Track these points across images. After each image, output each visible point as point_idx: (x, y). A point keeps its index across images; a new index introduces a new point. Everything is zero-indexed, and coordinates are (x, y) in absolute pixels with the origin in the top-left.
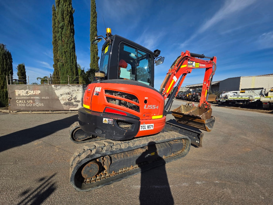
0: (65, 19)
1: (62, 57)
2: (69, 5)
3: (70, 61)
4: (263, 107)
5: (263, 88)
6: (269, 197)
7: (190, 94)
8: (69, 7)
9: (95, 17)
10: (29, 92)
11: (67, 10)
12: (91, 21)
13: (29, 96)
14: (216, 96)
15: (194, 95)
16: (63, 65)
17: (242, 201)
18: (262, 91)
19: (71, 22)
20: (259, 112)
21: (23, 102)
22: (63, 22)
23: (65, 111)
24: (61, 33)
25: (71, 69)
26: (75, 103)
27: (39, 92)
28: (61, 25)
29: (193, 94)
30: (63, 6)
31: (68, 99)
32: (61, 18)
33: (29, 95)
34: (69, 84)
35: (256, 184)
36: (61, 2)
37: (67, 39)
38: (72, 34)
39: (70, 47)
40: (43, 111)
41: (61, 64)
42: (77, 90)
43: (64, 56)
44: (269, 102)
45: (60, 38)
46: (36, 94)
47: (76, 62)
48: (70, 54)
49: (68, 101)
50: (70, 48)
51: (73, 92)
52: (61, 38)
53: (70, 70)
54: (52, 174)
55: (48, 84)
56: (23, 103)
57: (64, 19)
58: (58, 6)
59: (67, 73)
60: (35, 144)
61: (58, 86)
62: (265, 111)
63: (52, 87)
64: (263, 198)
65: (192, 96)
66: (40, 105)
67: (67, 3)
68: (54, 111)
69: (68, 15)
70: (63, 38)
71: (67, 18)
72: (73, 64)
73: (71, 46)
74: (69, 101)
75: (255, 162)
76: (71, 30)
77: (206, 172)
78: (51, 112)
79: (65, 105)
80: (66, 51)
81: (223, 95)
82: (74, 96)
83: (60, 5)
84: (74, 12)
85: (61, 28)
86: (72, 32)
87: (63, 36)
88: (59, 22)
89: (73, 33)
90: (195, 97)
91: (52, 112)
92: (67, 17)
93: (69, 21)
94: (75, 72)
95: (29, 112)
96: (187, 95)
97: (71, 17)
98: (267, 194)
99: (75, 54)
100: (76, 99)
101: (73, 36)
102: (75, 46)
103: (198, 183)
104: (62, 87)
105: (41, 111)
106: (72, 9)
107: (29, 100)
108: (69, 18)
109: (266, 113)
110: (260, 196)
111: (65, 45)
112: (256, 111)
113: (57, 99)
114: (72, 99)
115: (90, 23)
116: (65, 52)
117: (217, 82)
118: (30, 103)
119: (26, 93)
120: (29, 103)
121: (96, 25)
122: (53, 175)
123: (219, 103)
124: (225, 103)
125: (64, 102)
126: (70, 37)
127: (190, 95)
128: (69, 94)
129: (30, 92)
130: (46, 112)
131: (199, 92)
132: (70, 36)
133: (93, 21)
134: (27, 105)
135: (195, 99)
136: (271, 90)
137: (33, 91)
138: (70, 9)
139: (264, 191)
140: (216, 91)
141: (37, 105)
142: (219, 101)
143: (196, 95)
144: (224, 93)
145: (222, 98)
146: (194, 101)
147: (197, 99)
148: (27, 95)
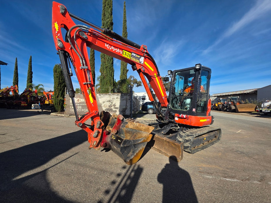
1: (103, 72)
3: (110, 74)
7: (219, 103)
10: (79, 100)
13: (79, 103)
14: (255, 105)
15: (225, 105)
16: (104, 77)
25: (110, 81)
26: (114, 109)
29: (225, 103)
31: (109, 106)
33: (79, 102)
34: (110, 93)
37: (108, 57)
42: (117, 98)
43: (105, 71)
45: (103, 56)
47: (114, 75)
48: (110, 68)
49: (109, 108)
51: (114, 100)
61: (102, 95)
63: (97, 95)
65: (223, 105)
70: (106, 56)
72: (111, 76)
73: (111, 62)
81: (266, 104)
82: (114, 104)
90: (226, 107)
94: (112, 83)
96: (217, 105)
99: (113, 68)
100: (115, 106)
102: (113, 62)
104: (105, 96)
107: (79, 106)
111: (107, 62)
113: (100, 106)
114: (112, 106)
116: (106, 67)
117: (253, 90)
120: (79, 109)
123: (261, 113)
124: (268, 114)
125: (105, 108)
127: (220, 104)
128: (109, 101)
131: (232, 101)
135: (227, 109)
137: (82, 99)
140: (254, 100)
141: (85, 110)
142: (261, 111)
143: (228, 104)
144: (266, 102)
145: (265, 108)
146: (226, 111)
147: (230, 108)
148: (78, 102)
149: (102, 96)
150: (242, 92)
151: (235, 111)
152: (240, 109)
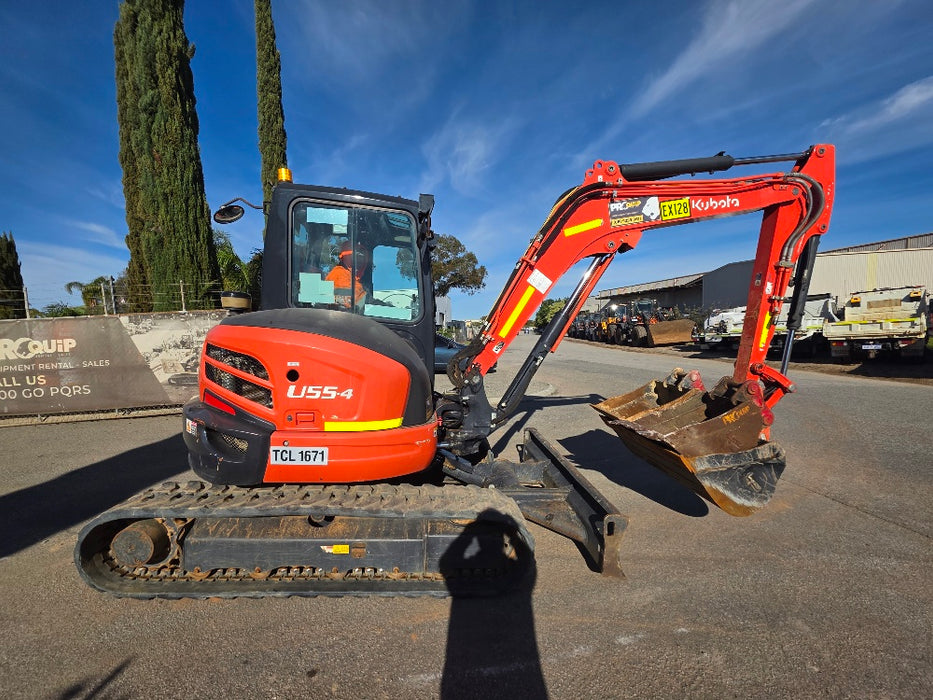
0: (161, 80)
1: (156, 214)
2: (174, 30)
3: (187, 227)
4: (833, 354)
5: (828, 296)
6: (834, 663)
7: (611, 320)
8: (172, 36)
9: (274, 68)
10: (30, 346)
11: (168, 48)
12: (259, 83)
13: (33, 360)
14: (691, 324)
15: (623, 325)
16: (161, 241)
17: (755, 690)
18: (826, 304)
19: (185, 89)
20: (822, 372)
21: (10, 381)
22: (152, 89)
23: (176, 406)
24: (149, 130)
25: (192, 257)
27: (69, 344)
28: (145, 99)
29: (622, 322)
30: (149, 33)
31: (185, 366)
32: (144, 76)
33: (29, 356)
34: (184, 311)
35: (799, 623)
36: (144, 19)
37: (170, 149)
38: (188, 132)
39: (182, 176)
40: (88, 413)
41: (153, 238)
43: (162, 211)
44: (848, 340)
45: (145, 147)
46: (60, 350)
47: (210, 229)
48: (186, 201)
49: (183, 372)
50: (182, 180)
51: (202, 339)
52: (149, 147)
53: (187, 259)
54: (115, 665)
55: (106, 315)
56: (7, 389)
57: (156, 80)
58: (133, 32)
59: (177, 268)
60: (52, 550)
61: (145, 317)
62: (840, 366)
63: (120, 323)
64: (817, 670)
65: (619, 326)
66: (77, 390)
67: (167, 24)
68: (133, 410)
69: (170, 64)
70: (158, 146)
71: (167, 75)
72: (198, 237)
73: (189, 174)
74: (190, 372)
75: (800, 547)
76: (186, 119)
77: (650, 599)
78: (121, 414)
79: (174, 388)
80: (167, 190)
81: (714, 321)
83: (139, 31)
84: (193, 55)
85: (145, 110)
86: (188, 125)
87: (155, 139)
88: (136, 88)
89: (195, 127)
90: (625, 331)
91: (127, 416)
92: (169, 72)
93: (177, 88)
94: (204, 266)
95: (36, 420)
96: (604, 325)
97: (184, 73)
98: (827, 655)
99: (203, 202)
101: (196, 138)
102: (201, 176)
103: (623, 640)
104: (159, 323)
105: (83, 413)
106: (186, 42)
107: (31, 374)
108: (177, 77)
109: (842, 372)
110: (809, 666)
111: (165, 171)
112: (812, 369)
113: (144, 368)
114: (197, 365)
115: (258, 89)
116: (165, 194)
117: (694, 278)
118: (37, 385)
119: (20, 351)
120: (33, 387)
121: (280, 95)
122: (119, 671)
123: (703, 347)
124: (719, 348)
125: (169, 376)
126: (182, 141)
127: (612, 323)
128: (185, 345)
129: (35, 347)
130: (102, 416)
131: (638, 314)
132: (182, 137)
133: (267, 82)
134: (27, 393)
135: (628, 337)
136: (853, 301)
137: (45, 342)
138: (176, 45)
139: (818, 646)
140: (692, 307)
141: (66, 391)
142: (702, 340)
143: (629, 322)
144: (714, 315)
145: (711, 331)
146: (625, 343)
147: (635, 334)
148: (22, 357)
149: (147, 323)
150: (670, 284)
151: (646, 343)
152: (658, 336)
